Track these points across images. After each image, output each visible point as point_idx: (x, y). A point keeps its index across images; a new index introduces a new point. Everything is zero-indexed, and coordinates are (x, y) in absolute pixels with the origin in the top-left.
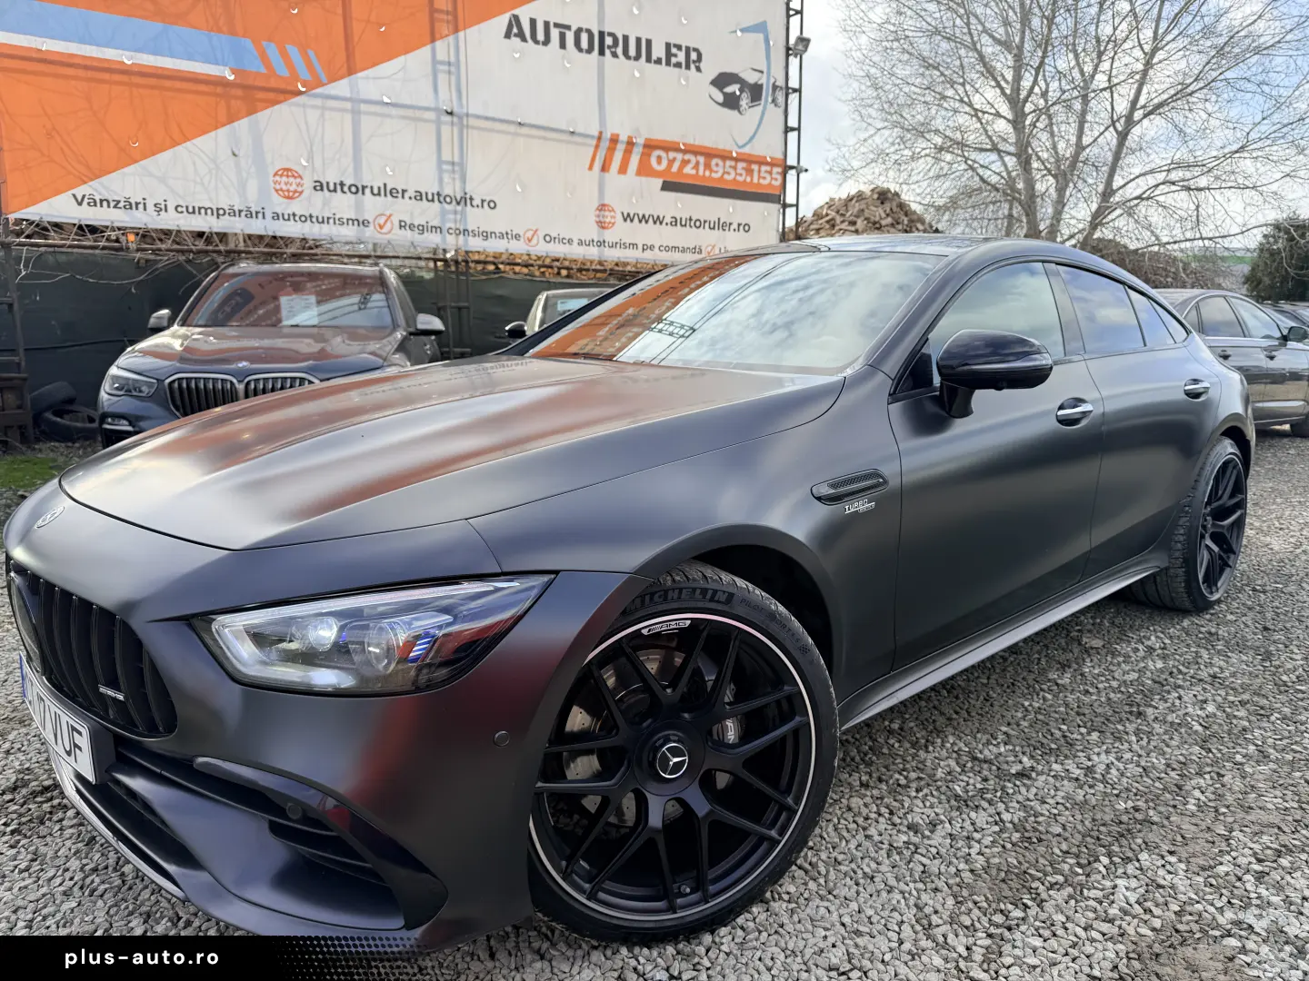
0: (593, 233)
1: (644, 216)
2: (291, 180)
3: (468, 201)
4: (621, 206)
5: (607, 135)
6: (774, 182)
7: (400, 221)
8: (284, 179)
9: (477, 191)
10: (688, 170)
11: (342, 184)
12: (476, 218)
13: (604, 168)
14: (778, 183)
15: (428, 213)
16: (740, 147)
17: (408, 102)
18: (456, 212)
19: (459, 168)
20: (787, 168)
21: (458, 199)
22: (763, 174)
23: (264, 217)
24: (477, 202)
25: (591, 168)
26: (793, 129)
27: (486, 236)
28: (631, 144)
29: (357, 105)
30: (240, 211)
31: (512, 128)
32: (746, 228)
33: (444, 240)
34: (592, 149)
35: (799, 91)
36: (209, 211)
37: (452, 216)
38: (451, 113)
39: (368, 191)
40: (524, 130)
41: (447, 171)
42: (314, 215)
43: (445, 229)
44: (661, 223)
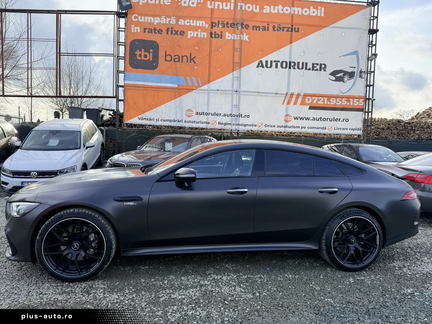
0: (283, 123)
1: (302, 118)
2: (190, 112)
3: (240, 116)
4: (293, 114)
5: (290, 93)
6: (360, 104)
7: (219, 122)
8: (188, 112)
9: (244, 113)
10: (320, 102)
11: (203, 113)
12: (242, 121)
13: (288, 104)
15: (227, 120)
16: (344, 94)
17: (224, 89)
19: (238, 106)
20: (366, 99)
21: (237, 115)
22: (355, 102)
23: (182, 122)
24: (243, 116)
25: (283, 104)
26: (370, 86)
27: (245, 125)
29: (209, 91)
30: (176, 120)
31: (256, 94)
32: (347, 120)
33: (232, 127)
34: (284, 98)
35: (373, 72)
36: (169, 121)
37: (234, 120)
38: (236, 91)
39: (210, 114)
40: (260, 94)
41: (234, 107)
42: (195, 121)
43: (232, 124)
44: (309, 120)
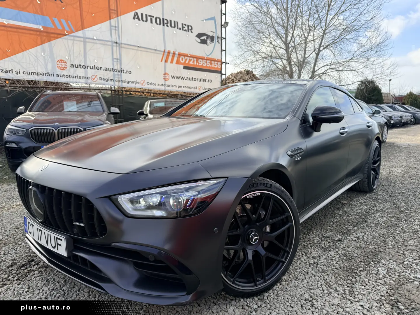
0: (162, 82)
1: (178, 77)
2: (63, 63)
3: (122, 71)
4: (171, 74)
5: (167, 51)
6: (218, 67)
7: (100, 78)
8: (61, 63)
9: (125, 68)
10: (191, 63)
11: (80, 65)
12: (125, 77)
13: (166, 61)
14: (220, 67)
15: (110, 75)
16: (208, 56)
17: (102, 39)
18: (118, 75)
19: (119, 60)
20: (222, 63)
21: (119, 70)
22: (215, 64)
23: (54, 76)
24: (125, 71)
25: (162, 61)
26: (224, 50)
27: (128, 82)
28: (174, 54)
29: (85, 40)
30: (45, 74)
31: (136, 48)
32: (211, 81)
33: (115, 84)
34: (162, 56)
35: (225, 38)
36: (35, 74)
37: (117, 76)
38: (116, 43)
39: (89, 68)
40: (140, 49)
41: (115, 61)
42: (71, 75)
43: (114, 80)
44: (184, 79)
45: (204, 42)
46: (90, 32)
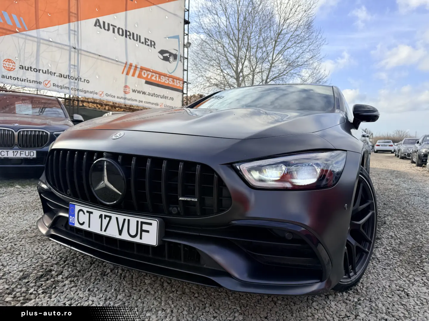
0: (122, 94)
1: (139, 91)
2: (11, 64)
3: (80, 80)
4: (132, 87)
5: (129, 63)
6: (180, 86)
7: (53, 84)
8: (8, 63)
9: (83, 76)
10: (153, 78)
11: (31, 68)
12: (82, 86)
13: (127, 74)
15: (64, 82)
16: (170, 73)
17: (59, 42)
18: (75, 83)
19: (77, 67)
20: (184, 82)
21: (76, 78)
22: (177, 83)
24: (83, 80)
25: (123, 73)
26: (185, 70)
27: (86, 92)
28: (136, 67)
29: (39, 41)
31: (97, 57)
32: (172, 99)
33: (70, 92)
34: (123, 68)
35: (187, 58)
37: (73, 84)
38: (75, 48)
39: (41, 71)
40: (100, 58)
41: (72, 68)
42: (19, 78)
43: (70, 88)
44: (145, 94)
45: (166, 59)
46: (46, 33)
